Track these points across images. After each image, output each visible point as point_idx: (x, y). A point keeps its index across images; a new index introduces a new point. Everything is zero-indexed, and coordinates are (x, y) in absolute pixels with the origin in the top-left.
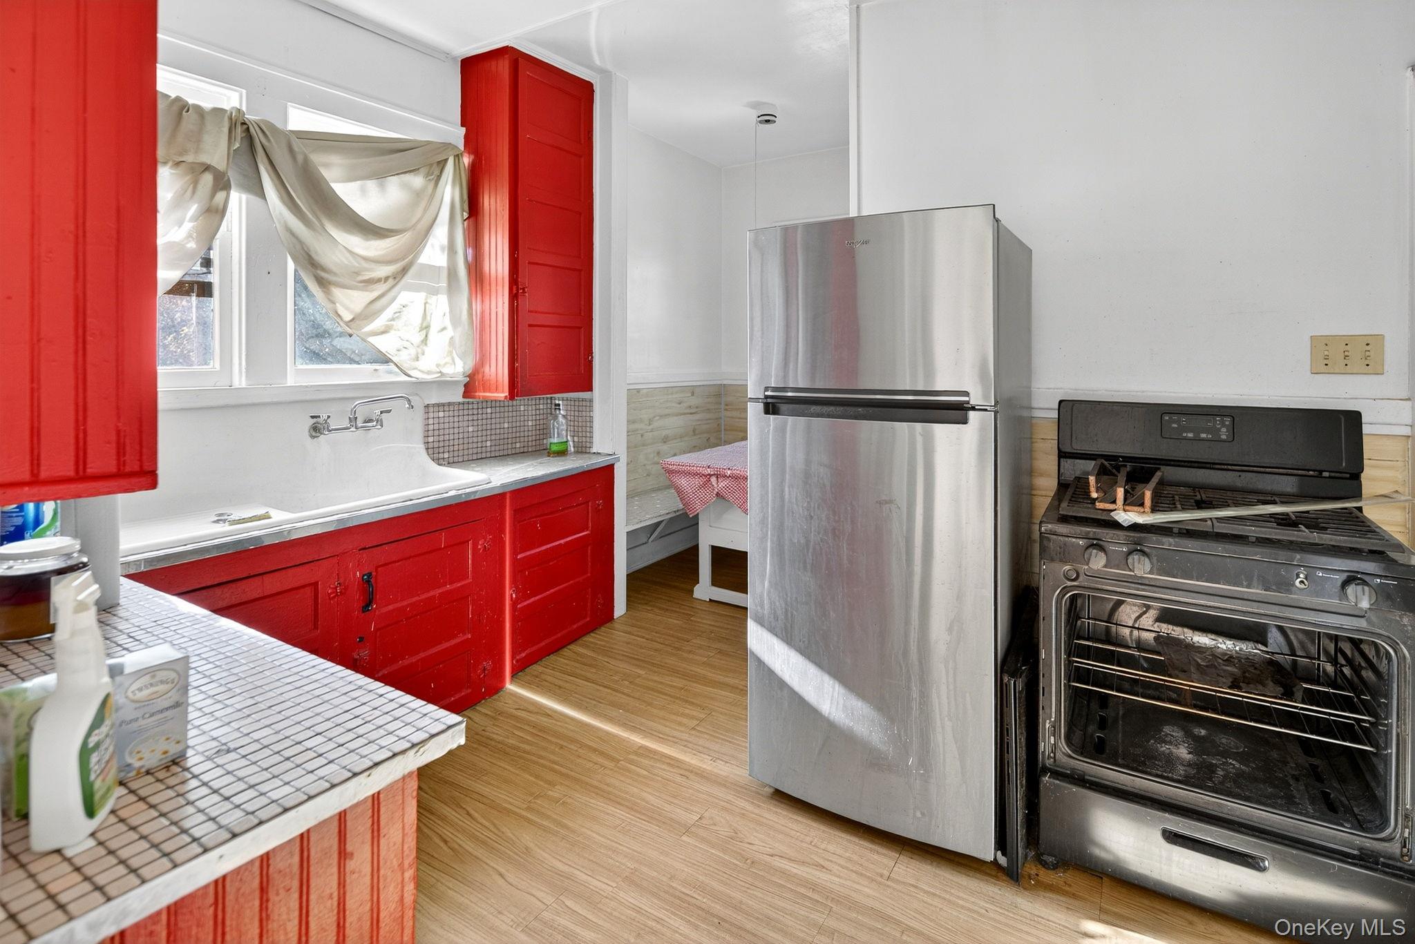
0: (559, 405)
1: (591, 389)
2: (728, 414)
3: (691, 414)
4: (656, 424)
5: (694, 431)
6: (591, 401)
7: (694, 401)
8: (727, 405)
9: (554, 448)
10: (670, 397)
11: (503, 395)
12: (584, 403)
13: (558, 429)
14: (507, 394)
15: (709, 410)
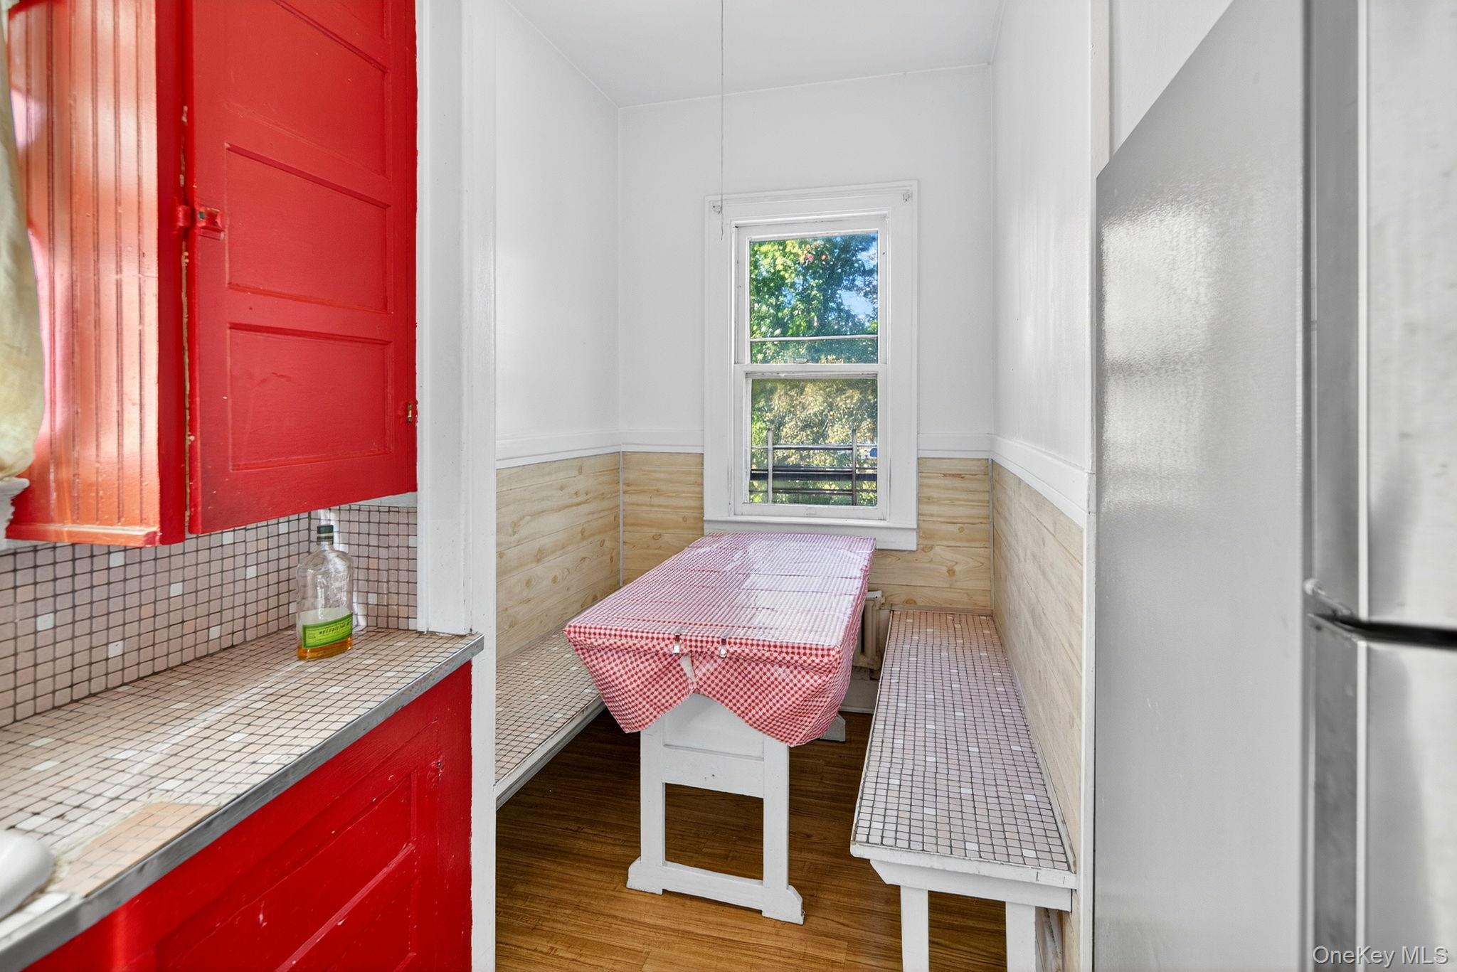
0: (330, 528)
1: (411, 486)
2: (628, 498)
3: (578, 504)
4: (523, 532)
5: (582, 532)
6: (412, 512)
7: (583, 483)
8: (628, 485)
9: (316, 638)
10: (547, 478)
11: (140, 531)
12: (394, 518)
13: (326, 588)
14: (156, 528)
15: (603, 497)
